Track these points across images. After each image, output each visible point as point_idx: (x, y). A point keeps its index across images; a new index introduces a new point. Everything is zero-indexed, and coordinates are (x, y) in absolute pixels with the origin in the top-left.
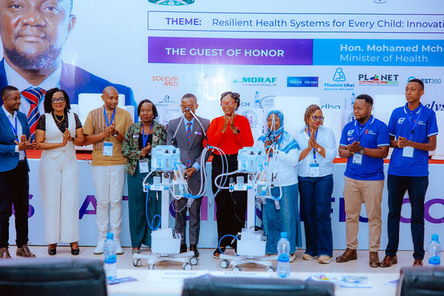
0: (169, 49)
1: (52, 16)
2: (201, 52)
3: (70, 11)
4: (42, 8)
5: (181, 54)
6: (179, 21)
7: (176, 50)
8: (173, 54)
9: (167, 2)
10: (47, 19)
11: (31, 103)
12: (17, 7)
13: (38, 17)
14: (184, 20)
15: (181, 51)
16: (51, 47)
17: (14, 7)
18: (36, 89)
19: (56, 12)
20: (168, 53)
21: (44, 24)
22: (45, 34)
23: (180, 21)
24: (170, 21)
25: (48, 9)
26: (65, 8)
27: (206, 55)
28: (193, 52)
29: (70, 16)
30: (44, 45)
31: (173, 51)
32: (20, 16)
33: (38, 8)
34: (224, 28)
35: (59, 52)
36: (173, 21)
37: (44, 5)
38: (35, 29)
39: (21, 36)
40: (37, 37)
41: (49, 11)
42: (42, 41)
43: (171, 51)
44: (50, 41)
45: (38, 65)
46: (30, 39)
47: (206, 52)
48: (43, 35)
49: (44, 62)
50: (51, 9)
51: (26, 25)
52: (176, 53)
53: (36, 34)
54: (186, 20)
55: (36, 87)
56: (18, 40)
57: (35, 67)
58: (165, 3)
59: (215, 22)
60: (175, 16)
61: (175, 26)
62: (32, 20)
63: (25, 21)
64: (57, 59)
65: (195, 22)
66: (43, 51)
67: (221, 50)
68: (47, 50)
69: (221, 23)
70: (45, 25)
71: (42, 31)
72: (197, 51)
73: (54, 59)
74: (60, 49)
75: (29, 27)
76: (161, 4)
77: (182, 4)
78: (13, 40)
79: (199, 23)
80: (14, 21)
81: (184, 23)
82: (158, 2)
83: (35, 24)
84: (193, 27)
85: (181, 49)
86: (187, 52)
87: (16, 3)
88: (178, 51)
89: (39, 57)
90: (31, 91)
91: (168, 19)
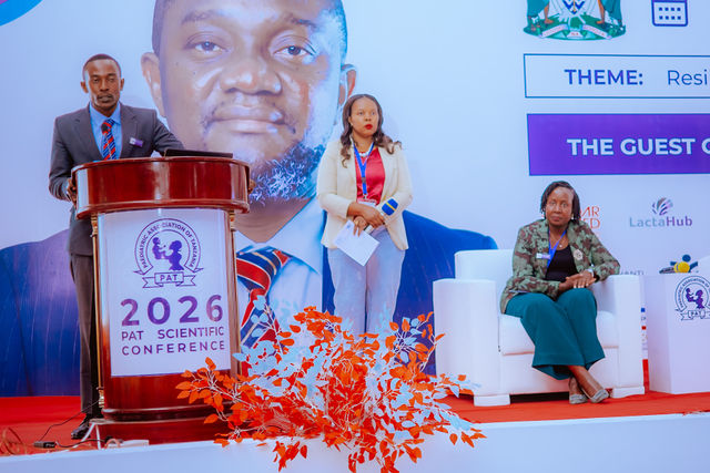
0: (574, 142)
1: (296, 68)
2: (646, 148)
3: (343, 56)
4: (271, 50)
5: (603, 152)
6: (594, 77)
7: (590, 143)
8: (585, 153)
9: (566, 32)
10: (286, 78)
11: (250, 286)
12: (209, 46)
13: (262, 72)
14: (606, 74)
15: (603, 147)
16: (298, 144)
17: (199, 48)
18: (261, 252)
19: (308, 59)
20: (575, 152)
21: (277, 88)
22: (283, 113)
23: (597, 77)
24: (575, 76)
25: (286, 51)
26: (329, 50)
27: (658, 152)
28: (629, 147)
29: (343, 67)
30: (281, 140)
31: (586, 147)
32: (218, 70)
33: (262, 49)
34: (692, 90)
35: (318, 157)
36: (581, 77)
37: (276, 41)
38: (255, 101)
39: (220, 120)
40: (262, 120)
41: (291, 57)
42: (273, 130)
43: (580, 146)
44: (294, 131)
45: (265, 192)
46: (243, 126)
47: (658, 147)
48: (275, 115)
49: (280, 183)
50: (295, 50)
51: (232, 90)
52: (590, 151)
53: (258, 113)
54: (610, 73)
55: (261, 246)
56: (211, 131)
57: (257, 196)
58: (562, 35)
59: (673, 77)
60: (585, 65)
61: (587, 88)
62: (247, 78)
63: (230, 82)
64: (312, 174)
65: (629, 77)
66: (279, 155)
67: (689, 141)
68: (287, 151)
69: (686, 79)
70: (280, 93)
71: (274, 105)
72: (636, 145)
73: (306, 173)
74: (322, 148)
75: (240, 97)
76: (552, 36)
77: (598, 37)
78: (201, 130)
79: (638, 80)
80: (201, 82)
81: (606, 80)
82: (546, 33)
83: (256, 89)
84: (626, 89)
85: (603, 141)
86: (616, 147)
87: (206, 39)
88: (594, 147)
89: (268, 171)
90: (249, 256)
91: (570, 72)
